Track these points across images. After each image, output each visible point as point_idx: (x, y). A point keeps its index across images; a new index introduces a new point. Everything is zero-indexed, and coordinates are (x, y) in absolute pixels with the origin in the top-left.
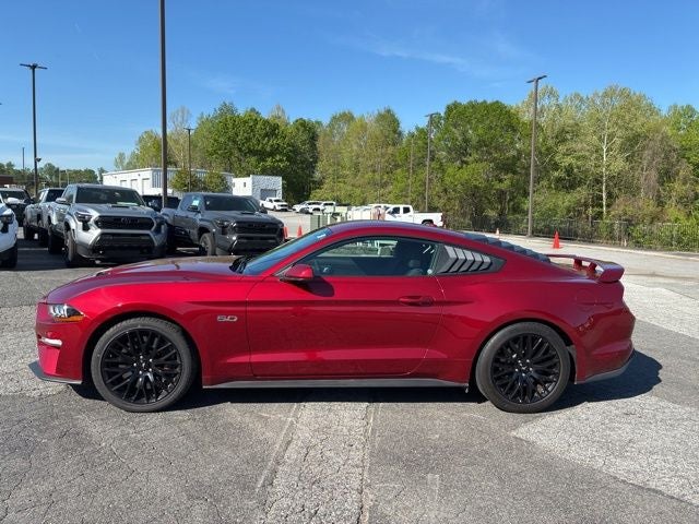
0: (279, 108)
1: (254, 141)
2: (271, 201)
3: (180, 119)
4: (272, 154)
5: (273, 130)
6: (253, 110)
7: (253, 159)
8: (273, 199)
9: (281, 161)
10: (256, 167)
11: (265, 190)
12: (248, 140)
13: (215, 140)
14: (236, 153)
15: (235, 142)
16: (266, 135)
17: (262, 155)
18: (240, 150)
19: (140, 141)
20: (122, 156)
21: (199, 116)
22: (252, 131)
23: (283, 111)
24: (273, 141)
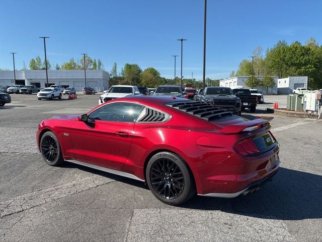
0: (312, 39)
1: (295, 58)
2: (299, 89)
3: (257, 52)
4: (305, 64)
5: (306, 51)
6: (297, 42)
7: (294, 68)
8: (300, 88)
9: (310, 68)
10: (295, 72)
11: (297, 84)
12: (292, 58)
13: (274, 61)
14: (285, 66)
15: (284, 60)
16: (303, 55)
17: (299, 66)
18: (287, 64)
19: (241, 65)
20: (233, 72)
21: (267, 50)
22: (294, 53)
23: (314, 41)
24: (306, 57)
